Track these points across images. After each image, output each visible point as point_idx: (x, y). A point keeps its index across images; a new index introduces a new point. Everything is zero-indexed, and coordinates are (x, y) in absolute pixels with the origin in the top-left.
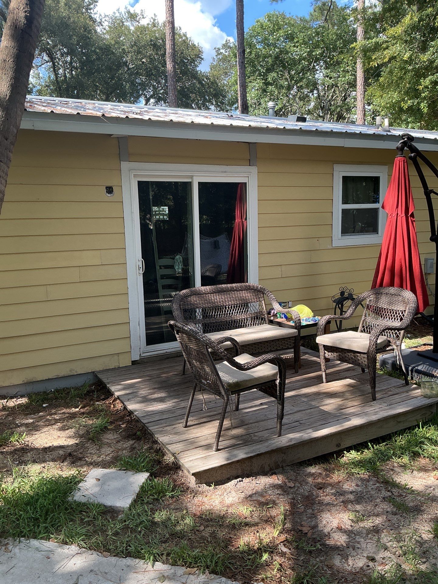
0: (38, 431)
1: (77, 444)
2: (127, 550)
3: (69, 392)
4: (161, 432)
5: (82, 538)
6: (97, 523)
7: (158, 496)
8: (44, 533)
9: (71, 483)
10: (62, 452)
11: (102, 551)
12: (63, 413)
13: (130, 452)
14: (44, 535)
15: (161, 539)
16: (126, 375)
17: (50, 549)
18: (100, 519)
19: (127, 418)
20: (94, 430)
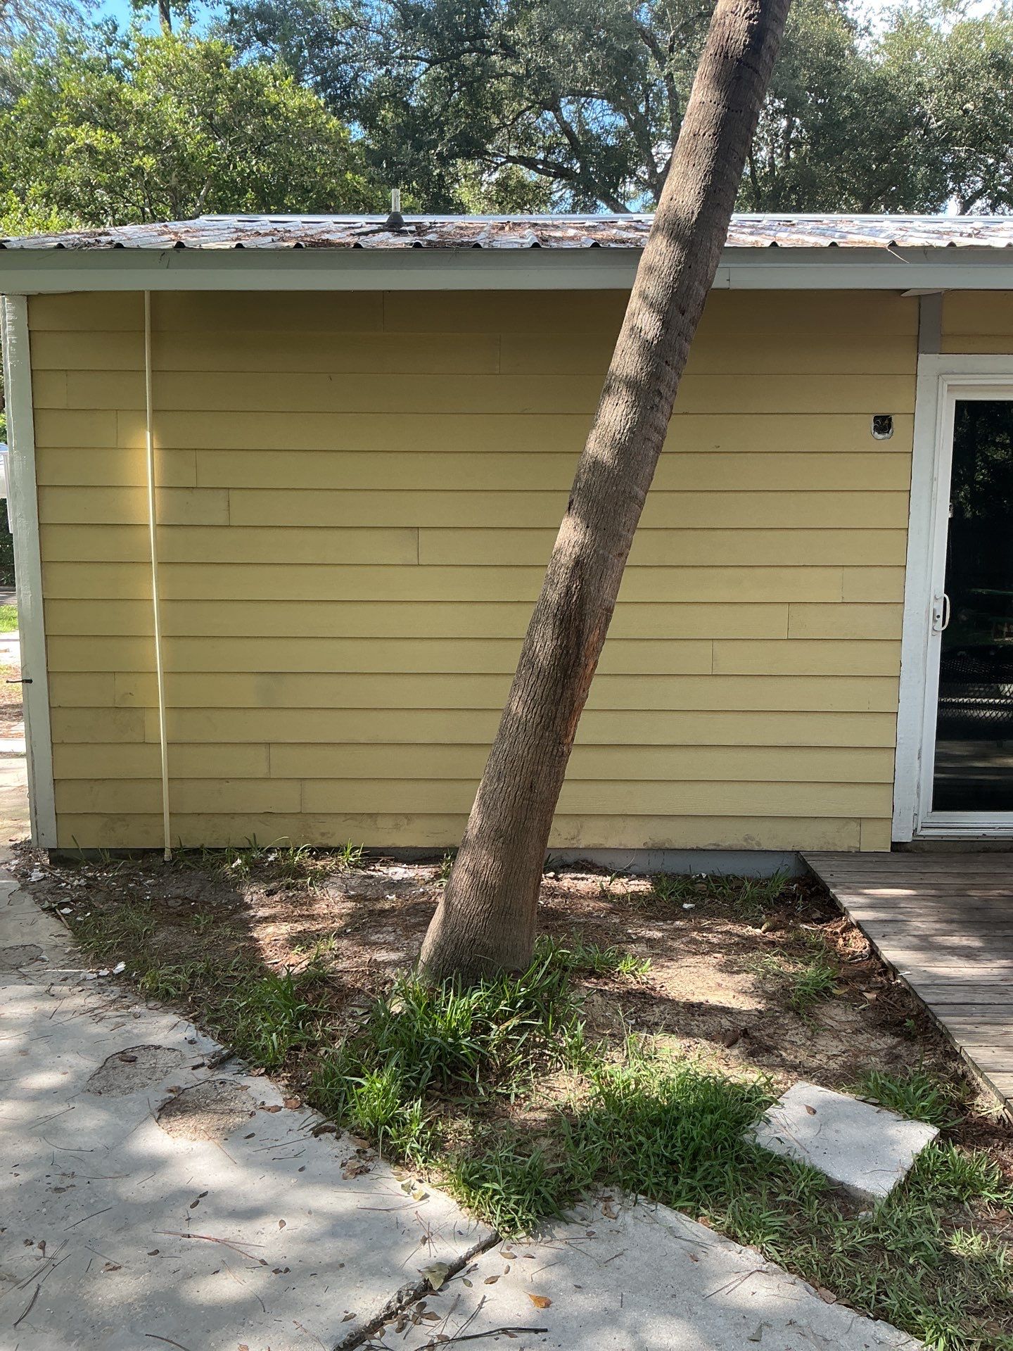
0: (672, 960)
1: (760, 1012)
2: (879, 1301)
3: (740, 887)
4: (970, 1036)
5: (771, 1237)
6: (807, 1213)
7: (961, 1192)
8: (688, 1200)
9: (749, 1100)
10: (728, 1023)
11: (817, 1284)
12: (727, 932)
13: (887, 1063)
14: (686, 1204)
15: (967, 1302)
16: (878, 875)
17: (698, 1240)
18: (815, 1207)
19: (879, 979)
20: (799, 990)
